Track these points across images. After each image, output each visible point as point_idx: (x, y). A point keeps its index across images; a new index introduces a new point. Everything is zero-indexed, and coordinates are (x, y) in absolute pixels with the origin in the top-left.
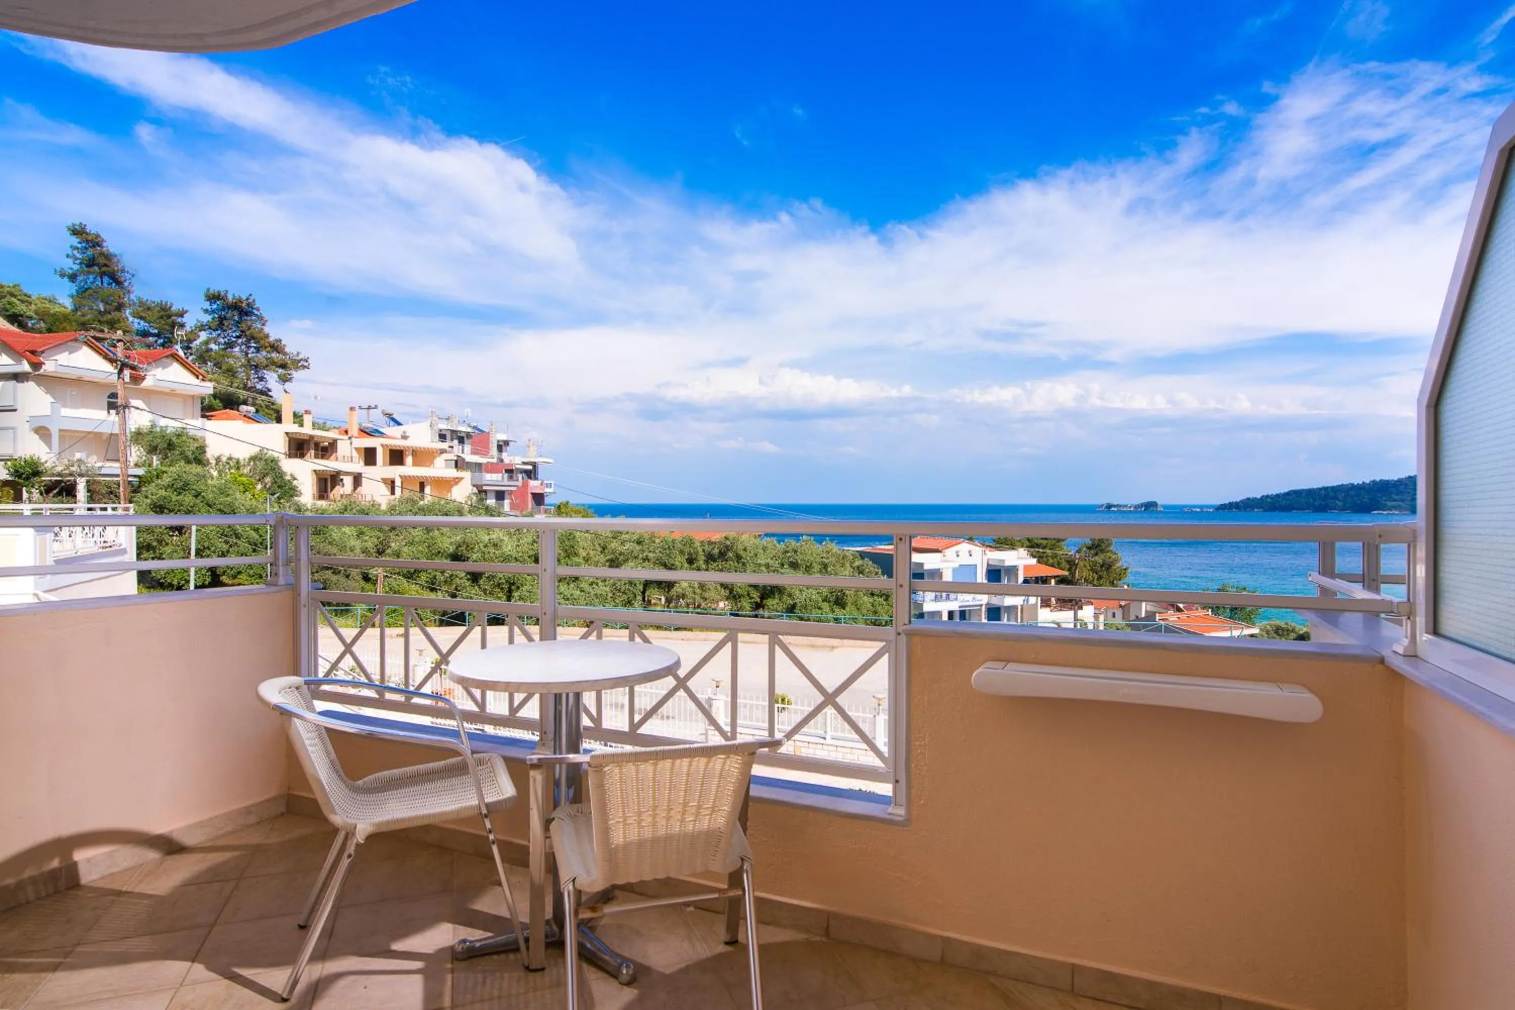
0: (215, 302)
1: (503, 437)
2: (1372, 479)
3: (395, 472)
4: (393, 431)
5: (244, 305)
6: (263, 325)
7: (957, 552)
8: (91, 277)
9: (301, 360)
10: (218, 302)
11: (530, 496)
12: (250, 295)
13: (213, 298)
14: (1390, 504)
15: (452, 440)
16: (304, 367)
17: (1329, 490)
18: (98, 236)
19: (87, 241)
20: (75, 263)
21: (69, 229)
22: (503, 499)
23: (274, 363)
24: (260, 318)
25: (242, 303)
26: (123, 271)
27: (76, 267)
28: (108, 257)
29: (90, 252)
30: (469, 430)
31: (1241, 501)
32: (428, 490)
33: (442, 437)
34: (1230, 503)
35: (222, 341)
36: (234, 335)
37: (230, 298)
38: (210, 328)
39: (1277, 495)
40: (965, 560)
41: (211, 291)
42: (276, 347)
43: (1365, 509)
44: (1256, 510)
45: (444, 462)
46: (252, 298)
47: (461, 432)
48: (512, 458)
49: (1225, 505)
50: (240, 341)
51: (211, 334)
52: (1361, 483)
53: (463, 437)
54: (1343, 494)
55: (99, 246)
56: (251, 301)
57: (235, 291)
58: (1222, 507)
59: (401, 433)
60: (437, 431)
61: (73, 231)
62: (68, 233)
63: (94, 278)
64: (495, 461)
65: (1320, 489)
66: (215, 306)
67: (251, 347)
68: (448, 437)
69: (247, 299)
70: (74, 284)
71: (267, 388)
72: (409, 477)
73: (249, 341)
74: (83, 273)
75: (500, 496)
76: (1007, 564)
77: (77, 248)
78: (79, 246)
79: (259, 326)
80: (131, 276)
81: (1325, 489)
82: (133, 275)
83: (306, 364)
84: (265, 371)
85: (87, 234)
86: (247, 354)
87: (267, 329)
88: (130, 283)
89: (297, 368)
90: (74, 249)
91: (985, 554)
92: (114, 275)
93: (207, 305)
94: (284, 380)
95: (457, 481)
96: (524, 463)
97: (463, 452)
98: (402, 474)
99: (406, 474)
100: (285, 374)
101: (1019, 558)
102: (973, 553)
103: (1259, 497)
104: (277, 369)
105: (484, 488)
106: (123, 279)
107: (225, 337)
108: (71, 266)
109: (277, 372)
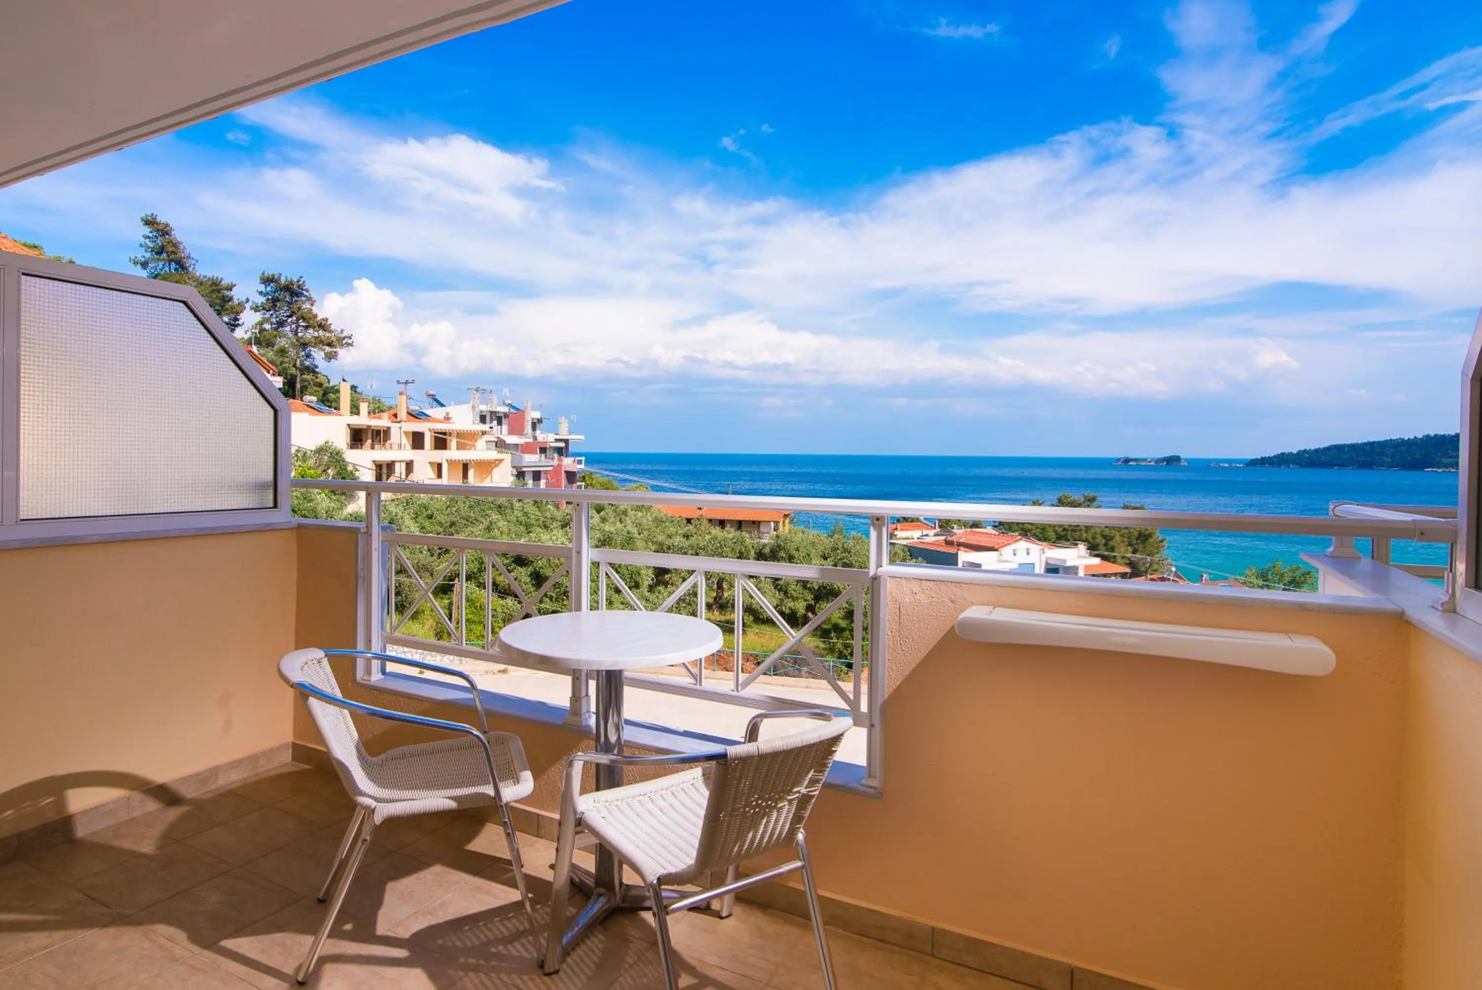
0: (269, 285)
1: (537, 415)
2: (1425, 434)
3: (441, 456)
4: (437, 412)
5: (295, 287)
6: (312, 305)
7: (1014, 551)
8: (161, 264)
9: (346, 337)
10: (272, 285)
11: (563, 474)
12: (301, 277)
13: (267, 280)
14: (1444, 460)
15: (491, 421)
16: (349, 345)
17: (1375, 444)
18: (167, 225)
19: (158, 231)
20: (146, 251)
21: (142, 220)
22: (539, 479)
23: (321, 342)
24: (309, 299)
25: (293, 285)
26: (189, 257)
27: (148, 255)
28: (176, 245)
29: (159, 241)
30: (506, 410)
31: (1274, 456)
32: (471, 473)
33: (483, 419)
34: (1262, 458)
35: (274, 320)
36: (285, 315)
37: (283, 280)
38: (264, 309)
39: (1316, 450)
40: (1022, 558)
41: (266, 275)
42: (323, 326)
43: (1417, 465)
44: (1291, 466)
45: (485, 443)
46: (302, 280)
47: (499, 412)
48: (544, 435)
49: (1257, 460)
50: (290, 320)
51: (264, 314)
52: (1412, 437)
53: (501, 417)
54: (1391, 450)
55: (168, 235)
56: (301, 283)
57: (288, 275)
58: (1253, 463)
59: (444, 414)
60: (479, 413)
61: (146, 221)
62: (141, 224)
63: (163, 265)
64: (531, 440)
65: (1366, 444)
66: (269, 289)
67: (301, 326)
68: (488, 418)
69: (298, 281)
70: (145, 271)
71: (314, 365)
72: (455, 460)
73: (298, 320)
74: (153, 260)
75: (537, 476)
76: (1068, 564)
77: (149, 237)
78: (151, 235)
79: (308, 306)
80: (195, 262)
81: (1371, 444)
82: (197, 261)
83: (350, 341)
84: (312, 349)
85: (158, 224)
86: (296, 333)
87: (315, 310)
88: (194, 268)
89: (342, 346)
90: (146, 238)
91: (1044, 553)
92: (180, 261)
93: (262, 288)
94: (330, 357)
95: (497, 462)
96: (557, 440)
97: (501, 433)
98: (449, 459)
99: (453, 459)
100: (332, 352)
101: (1080, 557)
102: (1031, 552)
103: (1295, 452)
104: (324, 347)
105: (524, 469)
106: (187, 265)
107: (277, 317)
108: (143, 255)
109: (324, 350)
